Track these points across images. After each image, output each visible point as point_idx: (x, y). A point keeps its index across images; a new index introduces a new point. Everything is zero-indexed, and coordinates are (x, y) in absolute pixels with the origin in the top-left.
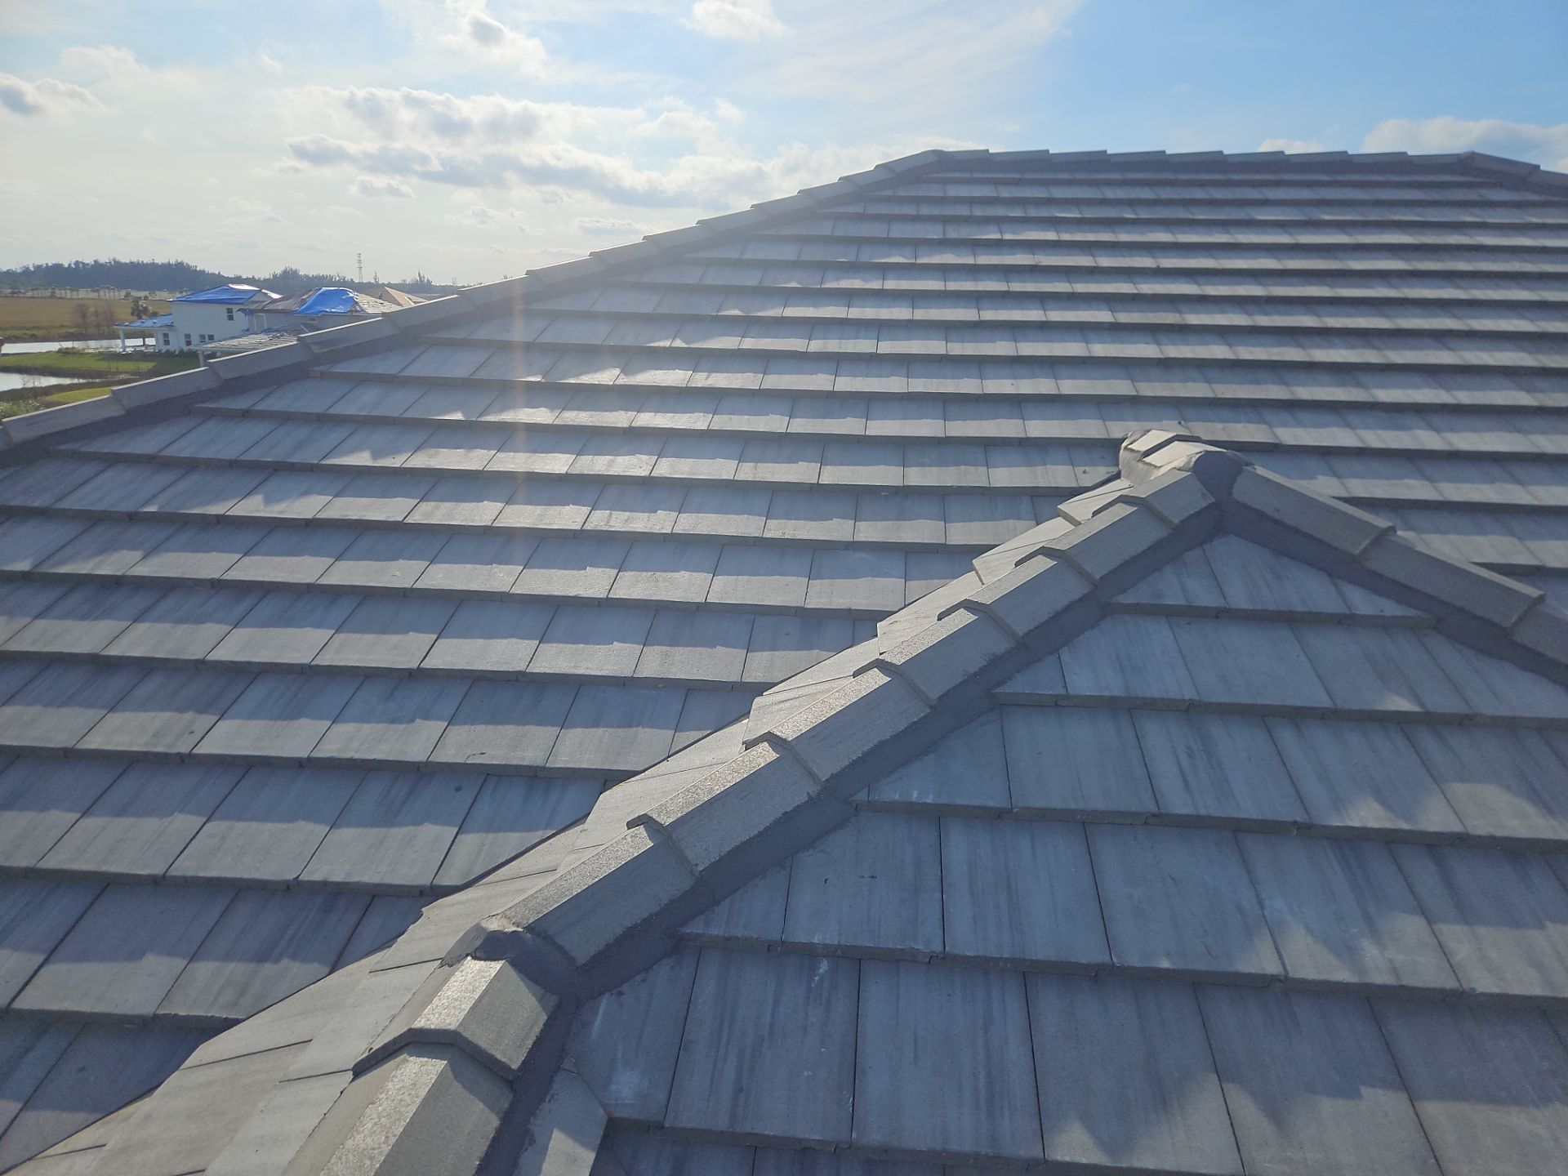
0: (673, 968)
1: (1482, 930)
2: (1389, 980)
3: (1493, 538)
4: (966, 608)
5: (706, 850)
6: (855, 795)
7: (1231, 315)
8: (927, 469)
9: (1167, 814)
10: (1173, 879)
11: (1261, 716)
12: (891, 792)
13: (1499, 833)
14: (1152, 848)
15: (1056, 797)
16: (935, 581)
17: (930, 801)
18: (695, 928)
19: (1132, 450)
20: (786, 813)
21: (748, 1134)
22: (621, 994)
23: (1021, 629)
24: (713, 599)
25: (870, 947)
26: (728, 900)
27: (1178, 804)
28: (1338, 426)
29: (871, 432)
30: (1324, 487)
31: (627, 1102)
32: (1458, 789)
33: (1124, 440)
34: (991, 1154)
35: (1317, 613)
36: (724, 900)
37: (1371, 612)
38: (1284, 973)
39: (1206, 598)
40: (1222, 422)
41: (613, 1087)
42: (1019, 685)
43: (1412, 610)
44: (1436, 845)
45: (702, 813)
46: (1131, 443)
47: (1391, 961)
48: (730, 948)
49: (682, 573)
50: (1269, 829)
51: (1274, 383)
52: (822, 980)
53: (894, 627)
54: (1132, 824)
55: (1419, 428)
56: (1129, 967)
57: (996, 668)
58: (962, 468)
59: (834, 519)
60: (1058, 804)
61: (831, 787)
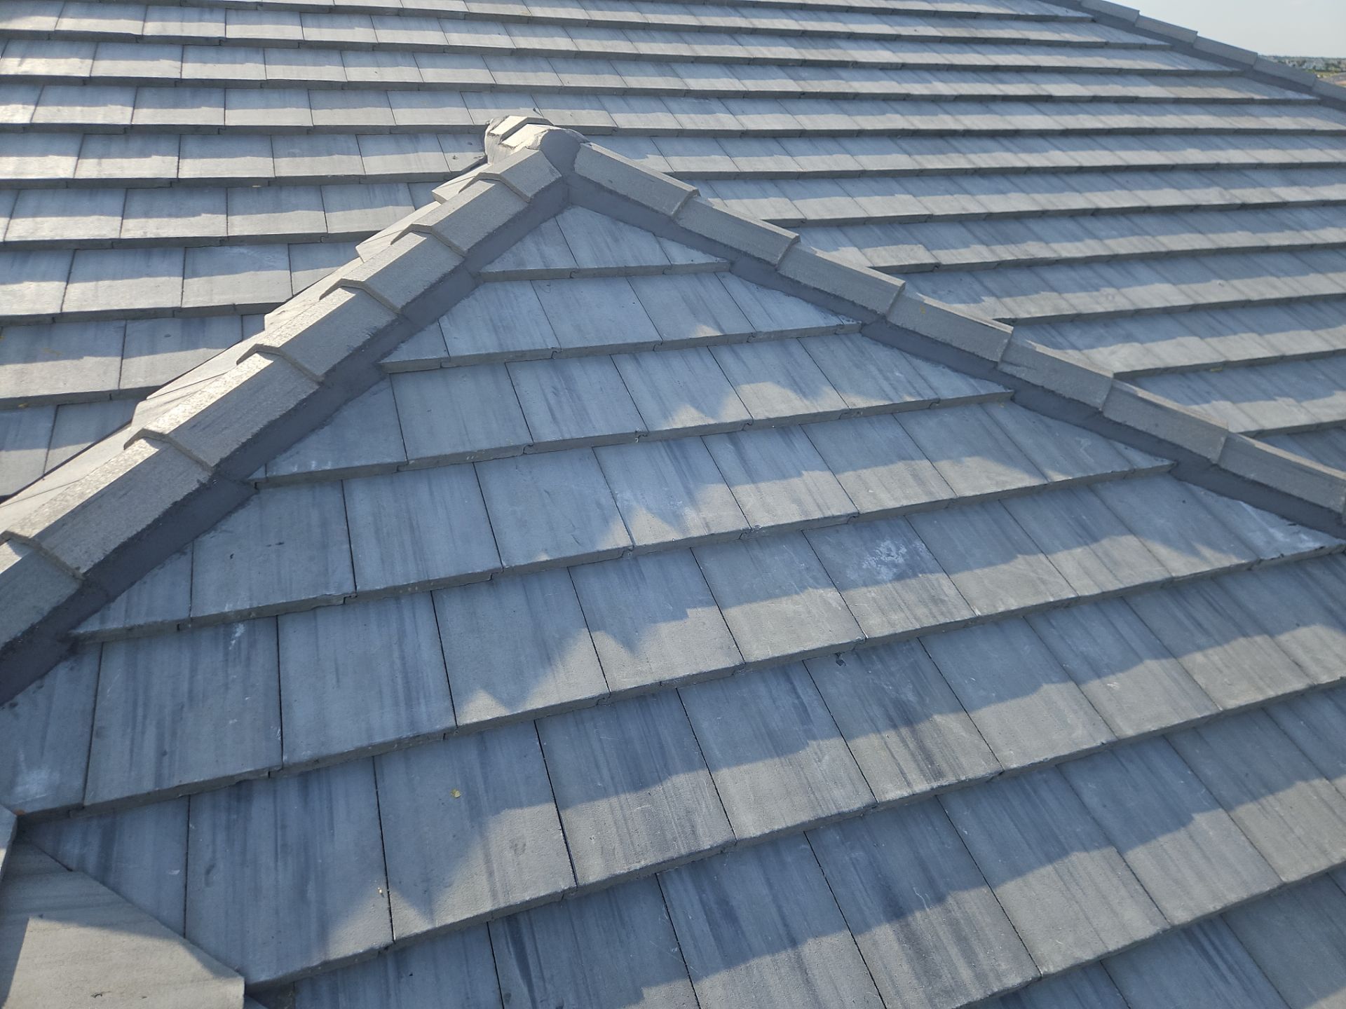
0: (72, 669)
1: (763, 485)
2: (704, 532)
3: (772, 199)
4: (343, 287)
5: (86, 552)
6: (251, 474)
7: (570, 9)
8: (298, 160)
9: (539, 443)
10: (548, 493)
11: (610, 354)
12: (288, 466)
13: (772, 416)
14: (530, 472)
15: (446, 446)
16: (322, 270)
17: (329, 468)
18: (92, 626)
19: (494, 135)
20: (176, 502)
21: (177, 787)
22: (14, 705)
23: (399, 302)
24: (68, 308)
25: (283, 603)
26: (124, 595)
27: (548, 434)
28: (662, 111)
29: (231, 122)
30: (654, 164)
31: (38, 797)
32: (746, 389)
33: (487, 126)
34: (411, 736)
35: (646, 267)
36: (120, 594)
37: (684, 262)
38: (631, 544)
39: (561, 262)
40: (570, 109)
41: (19, 789)
42: (404, 354)
43: (714, 258)
44: (735, 432)
45: (74, 519)
46: (493, 129)
47: (704, 518)
48: (137, 637)
49: (26, 284)
50: (619, 441)
51: (609, 73)
52: (239, 642)
53: (281, 317)
54: (513, 456)
55: (721, 112)
56: (516, 566)
57: (379, 341)
58: (336, 157)
59: (203, 215)
60: (448, 450)
61: (222, 471)
